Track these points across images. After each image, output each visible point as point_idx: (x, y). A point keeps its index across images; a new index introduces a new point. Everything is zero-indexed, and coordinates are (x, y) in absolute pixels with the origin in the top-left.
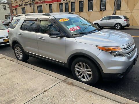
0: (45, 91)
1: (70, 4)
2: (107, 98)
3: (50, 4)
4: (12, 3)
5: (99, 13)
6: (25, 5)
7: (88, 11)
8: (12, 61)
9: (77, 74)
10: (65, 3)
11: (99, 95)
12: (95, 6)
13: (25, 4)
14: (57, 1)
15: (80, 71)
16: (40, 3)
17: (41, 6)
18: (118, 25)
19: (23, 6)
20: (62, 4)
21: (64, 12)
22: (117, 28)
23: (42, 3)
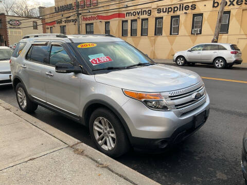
0: (31, 160)
1: (139, 22)
2: (127, 180)
3: (106, 21)
4: (46, 17)
5: (189, 37)
6: (66, 22)
7: (171, 34)
8: (9, 109)
9: (97, 137)
10: (132, 21)
11: (117, 174)
12: (183, 26)
13: (66, 19)
14: (119, 17)
15: (101, 131)
16: (90, 19)
17: (92, 24)
18: (219, 61)
19: (63, 24)
20: (127, 21)
21: (129, 34)
22: (218, 66)
23: (93, 18)
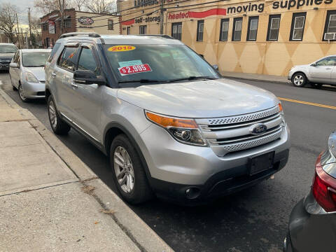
0: (25, 191)
1: (245, 21)
3: (199, 19)
5: (318, 45)
6: (147, 20)
7: (291, 39)
8: (35, 128)
10: (235, 19)
12: (310, 27)
13: (147, 17)
14: (217, 14)
16: (178, 17)
17: (181, 23)
19: (144, 23)
20: (228, 20)
21: (230, 39)
23: (183, 16)
